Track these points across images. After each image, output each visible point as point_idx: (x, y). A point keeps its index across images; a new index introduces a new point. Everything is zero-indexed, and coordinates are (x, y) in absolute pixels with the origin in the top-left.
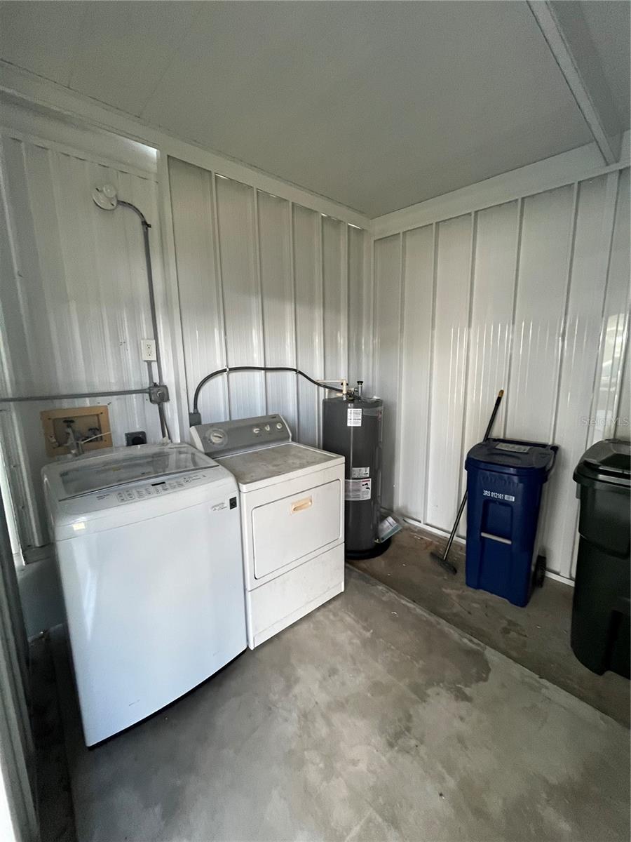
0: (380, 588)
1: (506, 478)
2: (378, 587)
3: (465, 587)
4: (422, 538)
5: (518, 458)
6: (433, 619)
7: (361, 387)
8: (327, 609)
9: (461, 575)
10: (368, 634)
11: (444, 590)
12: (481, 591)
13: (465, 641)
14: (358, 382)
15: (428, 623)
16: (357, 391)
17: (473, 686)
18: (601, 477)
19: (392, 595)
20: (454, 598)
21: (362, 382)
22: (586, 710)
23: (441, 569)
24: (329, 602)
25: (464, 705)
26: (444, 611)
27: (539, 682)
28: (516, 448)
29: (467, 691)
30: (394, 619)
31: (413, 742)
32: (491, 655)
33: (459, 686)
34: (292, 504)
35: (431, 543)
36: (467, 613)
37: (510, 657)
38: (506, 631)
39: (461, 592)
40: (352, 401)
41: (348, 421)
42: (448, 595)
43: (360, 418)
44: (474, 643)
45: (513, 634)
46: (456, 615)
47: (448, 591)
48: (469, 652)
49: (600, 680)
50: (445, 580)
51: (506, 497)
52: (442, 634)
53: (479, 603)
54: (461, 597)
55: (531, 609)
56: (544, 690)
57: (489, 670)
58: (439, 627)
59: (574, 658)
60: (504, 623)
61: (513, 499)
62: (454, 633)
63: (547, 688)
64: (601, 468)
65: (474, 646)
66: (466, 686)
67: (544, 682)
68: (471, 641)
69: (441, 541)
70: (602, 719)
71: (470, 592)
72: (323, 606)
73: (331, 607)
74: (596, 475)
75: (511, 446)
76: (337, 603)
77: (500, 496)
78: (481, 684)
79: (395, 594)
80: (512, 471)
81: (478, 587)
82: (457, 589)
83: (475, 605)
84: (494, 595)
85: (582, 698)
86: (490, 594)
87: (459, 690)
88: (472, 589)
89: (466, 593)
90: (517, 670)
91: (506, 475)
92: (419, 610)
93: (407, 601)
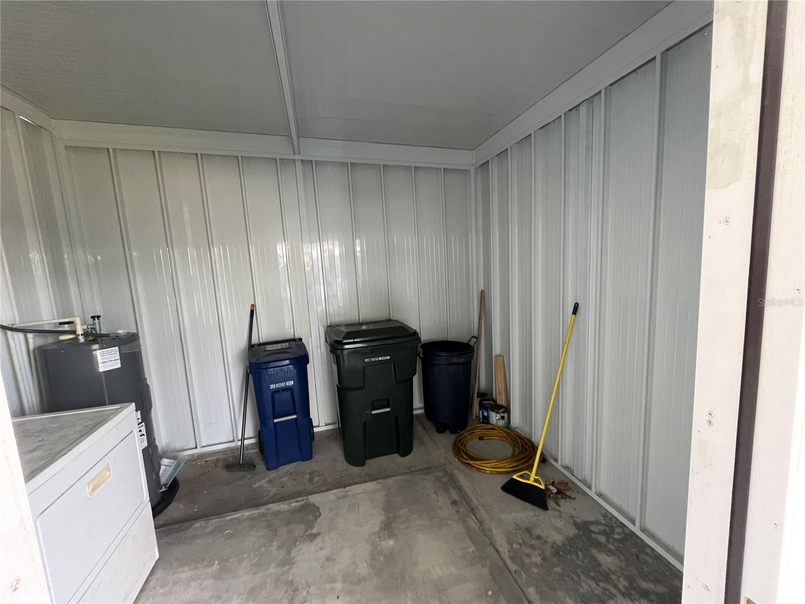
0: (198, 524)
1: (286, 370)
2: (194, 526)
3: (268, 473)
4: (206, 461)
5: (287, 352)
6: (262, 510)
7: (99, 323)
8: (149, 590)
9: (261, 467)
10: (216, 567)
11: (253, 486)
12: (281, 467)
13: (294, 505)
14: (93, 317)
15: (261, 516)
16: (95, 329)
17: (315, 525)
18: (347, 347)
19: (215, 522)
20: (266, 485)
21: (99, 317)
22: (370, 486)
23: (241, 474)
24: (147, 581)
25: (318, 540)
26: (265, 499)
27: (345, 491)
28: (279, 346)
29: (315, 531)
30: (230, 537)
31: (304, 593)
32: (314, 499)
33: (308, 533)
34: (88, 484)
35: (218, 460)
36: (281, 489)
37: (323, 491)
38: (311, 480)
39: (267, 479)
40: (94, 341)
41: (100, 365)
42: (259, 487)
43: (118, 357)
44: (300, 501)
45: (316, 479)
46: (274, 495)
47: (258, 484)
48: (301, 509)
49: (366, 468)
50: (251, 478)
51: (288, 383)
52: (277, 514)
53: (285, 476)
54: (269, 482)
55: (316, 457)
56: (349, 493)
57: (318, 508)
58: (269, 512)
59: (350, 467)
60: (307, 476)
61: (292, 383)
62: (283, 506)
63: (350, 491)
64: (344, 342)
65: (302, 503)
66: (312, 529)
67: (347, 489)
68: (297, 502)
69: (227, 453)
70: (378, 483)
71: (273, 474)
72: (142, 590)
73: (151, 584)
74: (343, 347)
75: (275, 345)
76: (159, 573)
77: (283, 385)
78: (319, 519)
79: (216, 518)
80: (287, 362)
81: (276, 467)
82: (265, 478)
83: (284, 479)
84: (290, 464)
85: (366, 481)
86: (287, 465)
87: (310, 535)
88: (274, 471)
89: (271, 476)
90: (332, 495)
91: (285, 367)
92: (247, 513)
93: (232, 515)
